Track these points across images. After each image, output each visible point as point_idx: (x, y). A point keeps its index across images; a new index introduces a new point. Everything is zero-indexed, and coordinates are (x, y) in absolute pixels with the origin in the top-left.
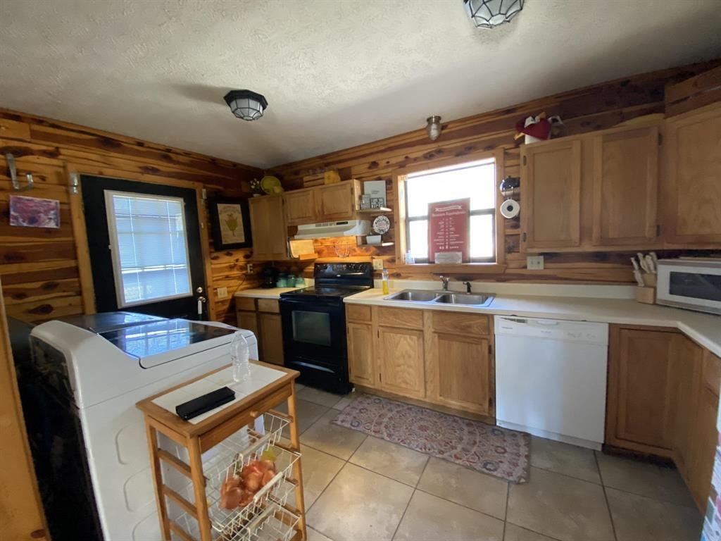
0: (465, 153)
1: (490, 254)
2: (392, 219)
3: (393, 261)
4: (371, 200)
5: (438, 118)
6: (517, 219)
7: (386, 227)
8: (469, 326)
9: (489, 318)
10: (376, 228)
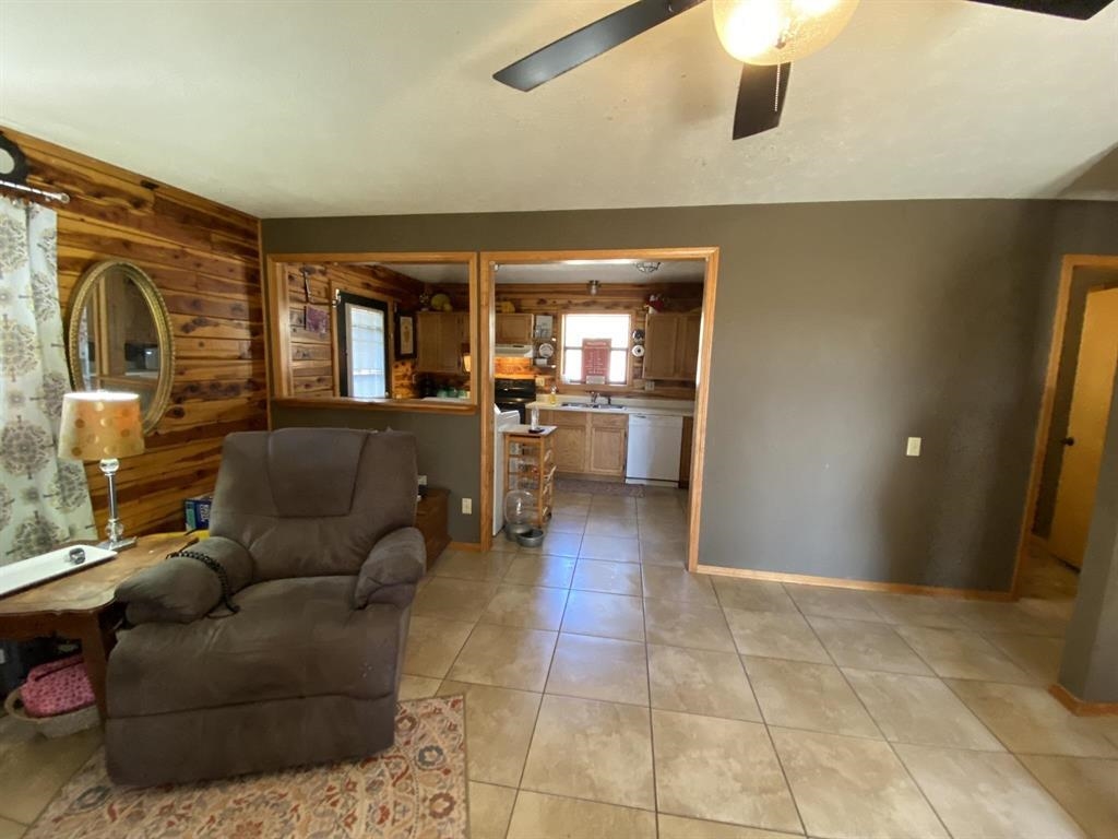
0: (610, 308)
1: (623, 380)
2: (556, 347)
3: (553, 380)
4: (542, 331)
5: (597, 282)
6: (642, 357)
7: (550, 353)
8: (614, 422)
9: (627, 415)
10: (541, 352)
